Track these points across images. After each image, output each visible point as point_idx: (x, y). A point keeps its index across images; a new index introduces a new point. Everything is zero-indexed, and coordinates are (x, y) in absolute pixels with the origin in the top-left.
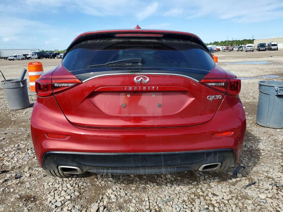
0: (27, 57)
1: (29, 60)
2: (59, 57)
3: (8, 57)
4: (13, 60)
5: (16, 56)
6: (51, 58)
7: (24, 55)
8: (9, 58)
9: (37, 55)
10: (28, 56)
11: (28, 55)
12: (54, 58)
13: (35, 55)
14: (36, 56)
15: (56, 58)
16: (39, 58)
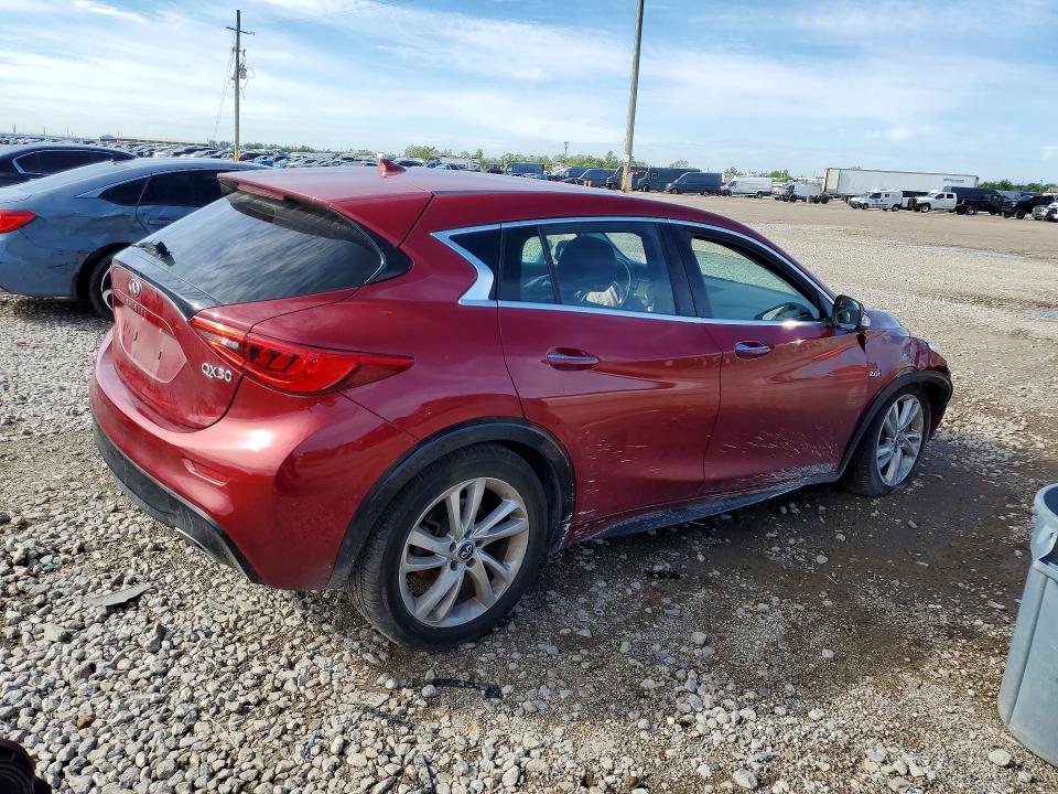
0: (915, 201)
1: (919, 213)
2: (1044, 214)
3: (851, 197)
4: (864, 206)
5: (877, 196)
6: (1007, 215)
7: (906, 194)
8: (853, 199)
9: (955, 199)
10: (920, 200)
11: (924, 194)
12: (1021, 216)
13: (950, 196)
14: (952, 203)
15: (1028, 216)
16: (960, 210)
